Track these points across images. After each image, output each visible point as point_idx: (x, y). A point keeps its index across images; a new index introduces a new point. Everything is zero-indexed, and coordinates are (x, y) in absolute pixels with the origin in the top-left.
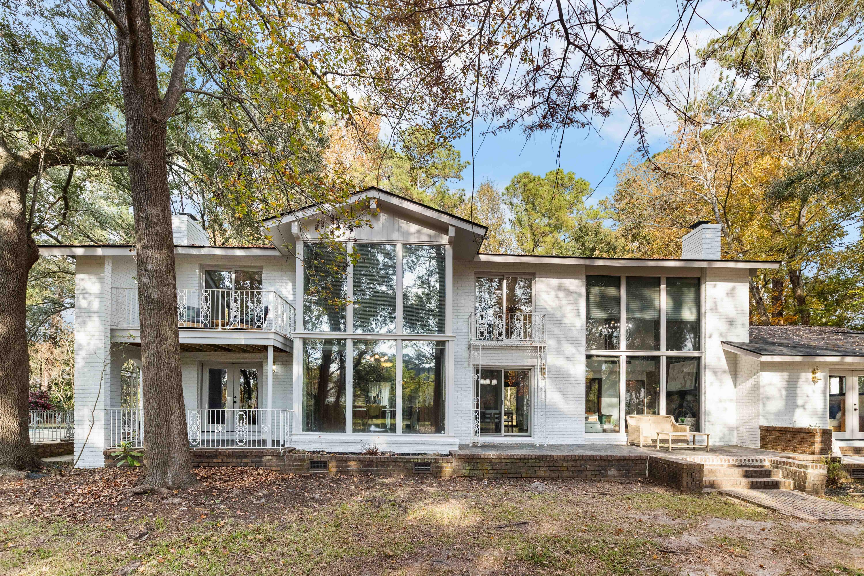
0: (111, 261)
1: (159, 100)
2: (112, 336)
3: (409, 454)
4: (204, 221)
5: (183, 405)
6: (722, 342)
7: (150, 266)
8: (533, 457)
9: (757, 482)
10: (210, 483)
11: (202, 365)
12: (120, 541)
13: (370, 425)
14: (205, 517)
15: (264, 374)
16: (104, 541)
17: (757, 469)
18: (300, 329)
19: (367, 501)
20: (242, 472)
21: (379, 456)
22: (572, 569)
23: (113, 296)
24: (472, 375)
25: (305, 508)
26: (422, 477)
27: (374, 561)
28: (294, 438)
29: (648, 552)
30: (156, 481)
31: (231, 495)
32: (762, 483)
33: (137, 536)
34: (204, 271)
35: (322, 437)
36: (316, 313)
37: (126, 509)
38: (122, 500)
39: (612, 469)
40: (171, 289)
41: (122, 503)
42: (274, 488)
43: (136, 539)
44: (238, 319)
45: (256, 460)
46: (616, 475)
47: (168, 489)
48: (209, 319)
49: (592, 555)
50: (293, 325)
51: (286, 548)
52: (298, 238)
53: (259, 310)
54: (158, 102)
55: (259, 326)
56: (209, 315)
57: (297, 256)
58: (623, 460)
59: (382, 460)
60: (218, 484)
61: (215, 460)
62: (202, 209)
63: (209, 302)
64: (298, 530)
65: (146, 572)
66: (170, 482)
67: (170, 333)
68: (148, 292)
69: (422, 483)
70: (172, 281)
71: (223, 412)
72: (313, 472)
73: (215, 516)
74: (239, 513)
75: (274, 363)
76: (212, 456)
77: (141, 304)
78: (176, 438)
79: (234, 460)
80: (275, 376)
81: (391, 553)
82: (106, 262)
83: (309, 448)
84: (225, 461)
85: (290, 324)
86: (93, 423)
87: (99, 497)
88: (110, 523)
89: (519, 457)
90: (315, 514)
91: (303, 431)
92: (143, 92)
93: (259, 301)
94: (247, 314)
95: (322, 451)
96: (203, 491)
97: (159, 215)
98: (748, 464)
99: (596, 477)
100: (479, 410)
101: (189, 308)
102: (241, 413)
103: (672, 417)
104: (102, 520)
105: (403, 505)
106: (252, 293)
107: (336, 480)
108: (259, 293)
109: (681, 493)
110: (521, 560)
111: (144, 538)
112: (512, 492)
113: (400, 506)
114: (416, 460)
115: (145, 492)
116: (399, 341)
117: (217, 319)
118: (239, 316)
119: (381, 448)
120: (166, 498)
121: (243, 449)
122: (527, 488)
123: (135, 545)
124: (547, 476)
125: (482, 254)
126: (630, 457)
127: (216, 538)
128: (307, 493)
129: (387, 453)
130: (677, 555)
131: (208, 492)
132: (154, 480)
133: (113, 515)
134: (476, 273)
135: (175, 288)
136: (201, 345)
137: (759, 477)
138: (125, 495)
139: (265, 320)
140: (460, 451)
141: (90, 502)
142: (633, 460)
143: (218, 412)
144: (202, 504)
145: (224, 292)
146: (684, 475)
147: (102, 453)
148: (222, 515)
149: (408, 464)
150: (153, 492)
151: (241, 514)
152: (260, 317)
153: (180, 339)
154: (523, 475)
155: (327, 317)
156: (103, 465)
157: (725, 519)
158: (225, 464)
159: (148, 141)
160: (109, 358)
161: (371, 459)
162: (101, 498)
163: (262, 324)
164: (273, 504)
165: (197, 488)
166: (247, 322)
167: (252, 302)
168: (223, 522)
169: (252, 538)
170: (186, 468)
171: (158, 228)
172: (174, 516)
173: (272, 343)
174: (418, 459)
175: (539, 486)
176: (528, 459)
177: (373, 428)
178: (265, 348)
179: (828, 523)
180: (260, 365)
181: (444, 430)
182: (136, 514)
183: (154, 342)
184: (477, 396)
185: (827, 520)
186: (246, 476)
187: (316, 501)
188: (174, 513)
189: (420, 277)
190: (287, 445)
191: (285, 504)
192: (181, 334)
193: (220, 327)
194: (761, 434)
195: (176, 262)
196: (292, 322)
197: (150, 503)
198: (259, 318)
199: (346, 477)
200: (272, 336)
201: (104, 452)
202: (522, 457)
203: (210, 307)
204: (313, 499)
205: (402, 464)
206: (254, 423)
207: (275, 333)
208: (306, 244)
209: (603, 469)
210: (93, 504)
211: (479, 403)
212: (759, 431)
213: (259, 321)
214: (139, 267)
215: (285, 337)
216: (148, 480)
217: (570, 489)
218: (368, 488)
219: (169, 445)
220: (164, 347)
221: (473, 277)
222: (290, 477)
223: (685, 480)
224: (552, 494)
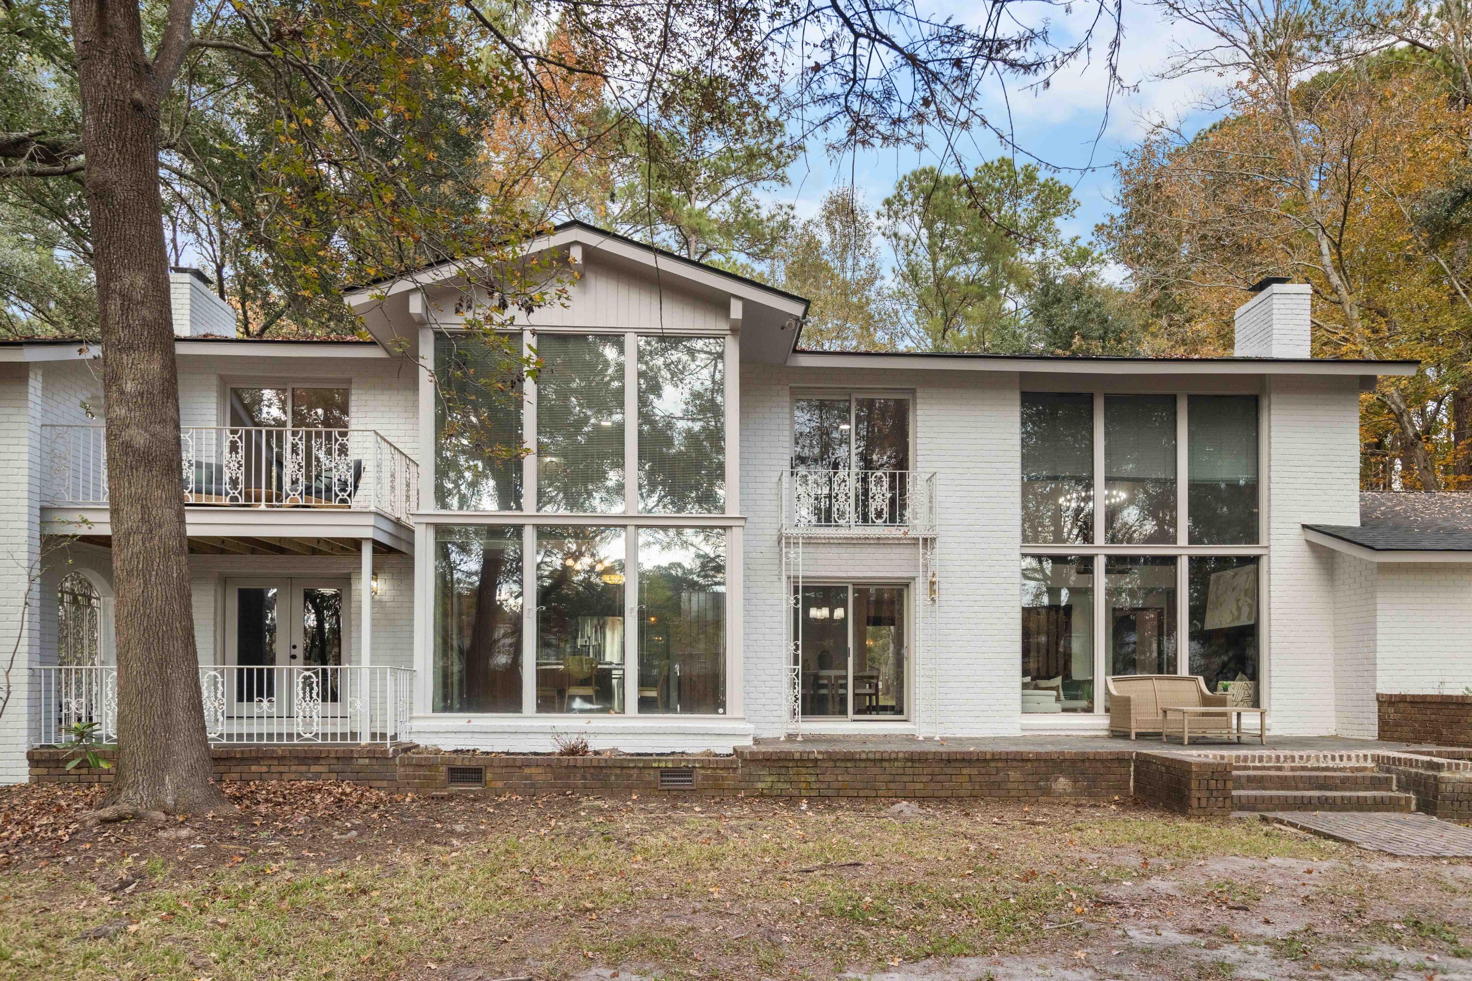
0: (40, 372)
1: (147, 66)
2: (44, 522)
3: (651, 755)
4: (221, 280)
5: (195, 653)
6: (1304, 526)
7: (129, 385)
8: (901, 755)
9: (1342, 798)
10: (247, 807)
11: (224, 581)
12: (83, 894)
13: (572, 698)
14: (241, 859)
15: (354, 598)
16: (54, 895)
17: (1350, 774)
18: (429, 505)
19: (557, 836)
20: (311, 790)
21: (590, 755)
22: (918, 928)
23: (44, 441)
24: (785, 596)
25: (436, 847)
26: (676, 798)
27: (556, 918)
28: (417, 725)
29: (1070, 904)
30: (142, 798)
31: (290, 826)
32: (1354, 801)
33: (117, 885)
34: (229, 392)
35: (475, 722)
36: (468, 475)
37: (88, 846)
38: (77, 832)
39: (1061, 779)
40: (170, 428)
41: (78, 837)
42: (375, 816)
43: (115, 891)
44: (301, 487)
45: (339, 767)
46: (1068, 791)
47: (167, 813)
48: (241, 486)
49: (964, 909)
50: (413, 498)
51: (396, 901)
52: (422, 323)
53: (343, 468)
54: (143, 71)
55: (343, 501)
56: (242, 478)
57: (421, 361)
58: (1083, 761)
59: (595, 764)
60: (262, 809)
61: (254, 768)
62: (218, 254)
63: (242, 453)
64: (421, 877)
65: (141, 933)
66: (170, 801)
67: (169, 514)
68: (126, 435)
69: (675, 808)
70: (171, 413)
71: (270, 672)
72: (455, 788)
73: (261, 857)
74: (305, 853)
75: (375, 574)
76: (247, 759)
77: (111, 459)
78: (180, 715)
79: (293, 768)
80: (376, 603)
81: (590, 906)
82: (31, 375)
83: (448, 744)
84: (274, 769)
85: (408, 497)
86: (9, 693)
87: (32, 828)
88: (59, 868)
89: (871, 756)
90: (454, 854)
91: (434, 711)
92: (116, 52)
93: (343, 450)
94: (318, 477)
95: (474, 751)
96: (235, 818)
97: (147, 287)
98: (1331, 764)
99: (1027, 795)
100: (800, 667)
101: (199, 465)
102: (307, 673)
103: (1201, 679)
104: (43, 863)
105: (628, 840)
106: (329, 435)
107: (500, 804)
108: (344, 434)
109: (1188, 819)
110: (829, 915)
111: (128, 890)
112: (848, 819)
113: (621, 842)
114: (663, 765)
115: (121, 818)
116: (631, 529)
117: (258, 486)
118: (302, 480)
119: (595, 744)
120: (163, 828)
121: (311, 745)
122: (883, 813)
123: (113, 899)
124: (928, 793)
125: (803, 352)
126: (1095, 754)
127: (263, 888)
128: (439, 822)
129: (605, 751)
130: (1121, 908)
131: (245, 820)
132: (138, 797)
133: (64, 856)
134: (793, 391)
135: (177, 427)
136: (223, 540)
137: (1351, 790)
138: (83, 823)
139: (356, 487)
140: (755, 747)
141: (14, 837)
142: (1102, 761)
143: (260, 672)
144: (233, 838)
145: (272, 432)
146: (1194, 785)
147: (24, 756)
148: (275, 856)
149: (647, 772)
150: (137, 817)
151: (311, 855)
152: (345, 483)
153: (188, 528)
154: (880, 793)
155: (492, 483)
156: (25, 780)
157: (1247, 857)
158: (277, 776)
159: (124, 145)
160: (38, 565)
161: (572, 763)
162: (37, 830)
163: (349, 495)
164: (371, 840)
165: (224, 812)
166: (318, 492)
167: (329, 452)
168: (275, 867)
169: (332, 887)
170: (201, 773)
171: (145, 312)
172: (181, 858)
173: (369, 533)
174: (666, 761)
175: (906, 810)
176: (890, 760)
177: (578, 704)
178: (356, 544)
179: (1445, 862)
180: (346, 581)
181: (724, 707)
182: (108, 854)
183: (138, 531)
184: (796, 638)
185: (1444, 857)
186: (319, 796)
187: (459, 835)
188: (182, 853)
189: (696, 395)
190: (403, 739)
191: (395, 839)
192: (189, 518)
193: (263, 503)
194: (1379, 711)
195: (179, 377)
196: (413, 493)
197: (132, 837)
198: (344, 485)
199: (520, 798)
200: (371, 520)
201: (28, 753)
202: (878, 756)
203: (243, 462)
204: (452, 833)
205: (636, 771)
206: (334, 699)
207: (377, 514)
208: (439, 336)
209: (1041, 779)
210: (20, 840)
211: (800, 652)
212: (1376, 704)
213: (343, 490)
214: (107, 387)
215: (397, 523)
216: (127, 796)
217: (967, 814)
218: (562, 816)
219: (167, 729)
220: (156, 541)
221: (788, 399)
222: (408, 799)
223: (1195, 794)
224: (929, 822)
